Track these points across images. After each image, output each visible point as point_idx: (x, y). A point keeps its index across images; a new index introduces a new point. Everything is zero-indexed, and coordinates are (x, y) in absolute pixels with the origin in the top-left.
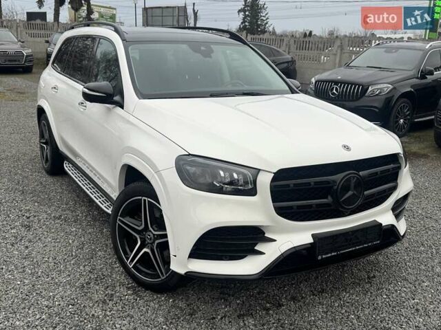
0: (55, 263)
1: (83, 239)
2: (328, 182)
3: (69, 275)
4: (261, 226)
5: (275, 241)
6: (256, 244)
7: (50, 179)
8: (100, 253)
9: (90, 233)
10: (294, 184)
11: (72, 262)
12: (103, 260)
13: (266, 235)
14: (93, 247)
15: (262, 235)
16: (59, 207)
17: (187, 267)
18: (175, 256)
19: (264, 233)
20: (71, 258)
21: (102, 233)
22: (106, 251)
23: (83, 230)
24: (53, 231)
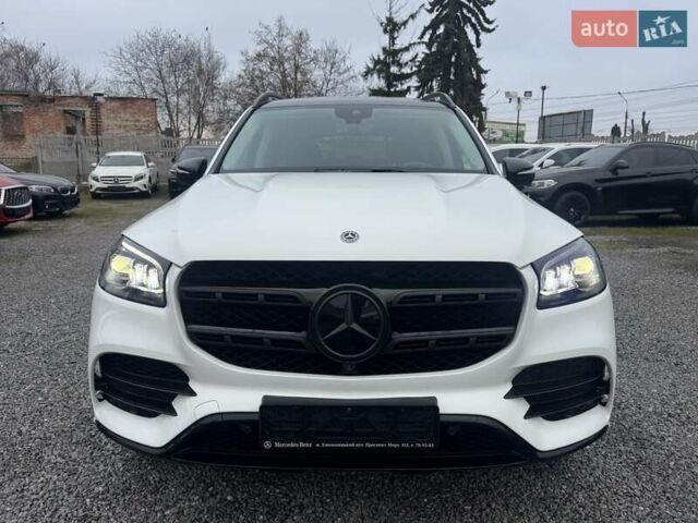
2: (296, 299)
5: (195, 394)
6: (174, 397)
10: (223, 294)
13: (189, 384)
19: (187, 379)
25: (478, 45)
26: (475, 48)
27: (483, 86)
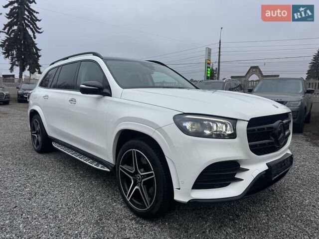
0: (68, 208)
1: (81, 189)
2: (272, 128)
3: (84, 216)
4: (237, 160)
5: (248, 170)
6: (235, 174)
7: (41, 156)
8: (97, 197)
9: (84, 185)
10: (258, 129)
11: (81, 206)
12: (103, 202)
13: (241, 167)
14: (91, 194)
15: (238, 167)
16: (55, 171)
17: (191, 196)
18: (179, 189)
19: (240, 165)
20: (79, 203)
21: (92, 184)
22: (101, 196)
23: (78, 184)
24: (57, 186)
25: (35, 38)
26: (33, 39)
27: (40, 56)
